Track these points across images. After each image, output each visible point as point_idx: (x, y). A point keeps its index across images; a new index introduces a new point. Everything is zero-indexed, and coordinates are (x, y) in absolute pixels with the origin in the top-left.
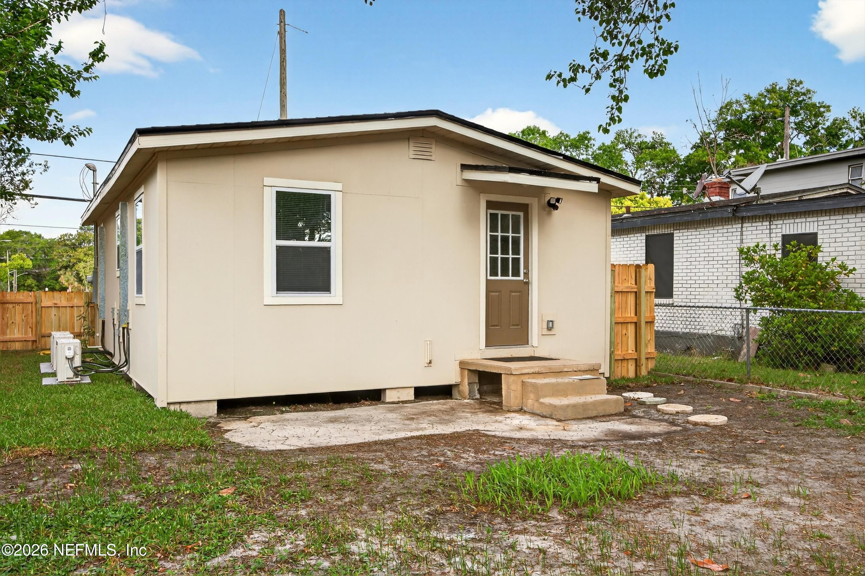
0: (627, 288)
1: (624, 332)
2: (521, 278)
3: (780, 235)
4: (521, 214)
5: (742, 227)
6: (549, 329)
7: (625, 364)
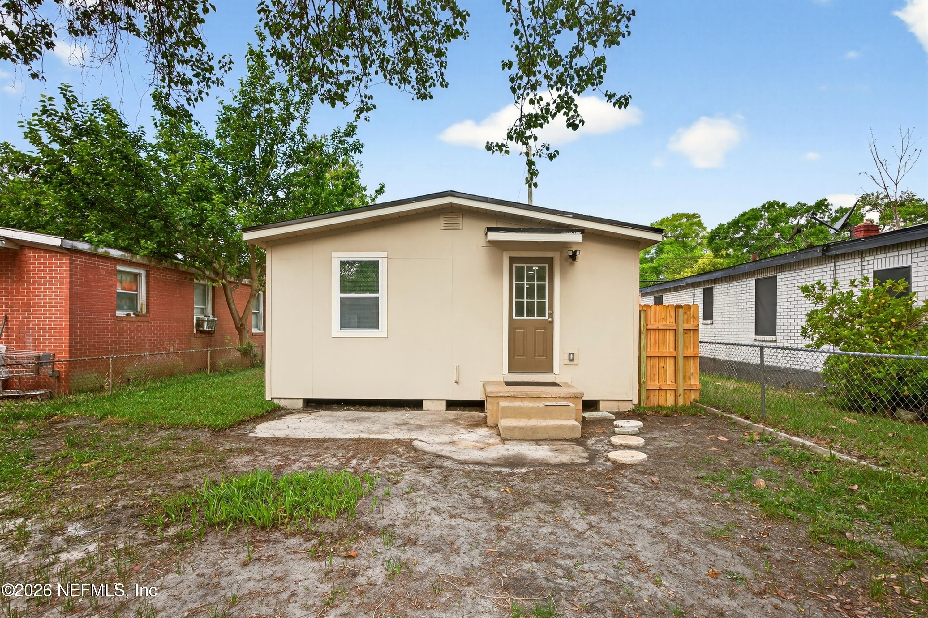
0: (664, 325)
1: (662, 364)
2: (546, 318)
3: (872, 271)
4: (547, 266)
5: (835, 266)
6: (571, 360)
7: (662, 393)
